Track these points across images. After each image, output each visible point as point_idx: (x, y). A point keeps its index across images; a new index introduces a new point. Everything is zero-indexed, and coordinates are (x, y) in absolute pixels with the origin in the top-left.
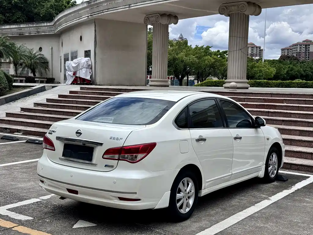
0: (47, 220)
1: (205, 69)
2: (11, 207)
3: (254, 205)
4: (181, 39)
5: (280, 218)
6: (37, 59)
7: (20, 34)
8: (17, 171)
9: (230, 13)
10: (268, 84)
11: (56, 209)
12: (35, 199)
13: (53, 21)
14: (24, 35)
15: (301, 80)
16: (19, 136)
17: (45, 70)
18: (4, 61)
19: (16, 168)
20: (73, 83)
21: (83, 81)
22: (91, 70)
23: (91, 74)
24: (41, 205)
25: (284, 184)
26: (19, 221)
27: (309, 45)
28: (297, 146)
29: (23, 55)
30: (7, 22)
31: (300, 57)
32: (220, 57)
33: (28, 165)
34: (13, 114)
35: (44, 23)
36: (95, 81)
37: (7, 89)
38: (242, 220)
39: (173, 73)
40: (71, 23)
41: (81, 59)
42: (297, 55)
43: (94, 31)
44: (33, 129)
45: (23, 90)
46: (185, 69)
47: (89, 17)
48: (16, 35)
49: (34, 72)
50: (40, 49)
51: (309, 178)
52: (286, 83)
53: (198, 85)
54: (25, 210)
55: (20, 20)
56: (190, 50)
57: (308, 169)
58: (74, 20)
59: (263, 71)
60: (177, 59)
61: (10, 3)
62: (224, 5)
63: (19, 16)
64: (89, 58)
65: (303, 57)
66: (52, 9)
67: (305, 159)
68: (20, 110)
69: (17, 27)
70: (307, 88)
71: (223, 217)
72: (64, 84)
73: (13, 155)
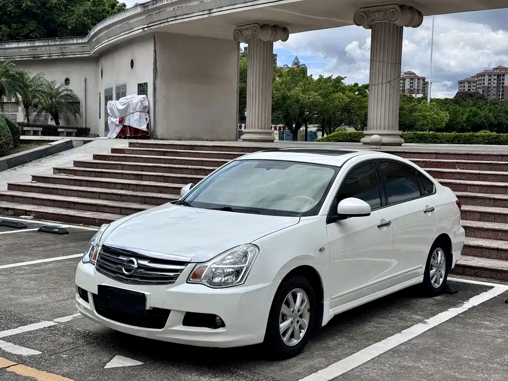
0: (65, 356)
1: (334, 113)
2: (7, 334)
3: (399, 332)
4: (296, 66)
5: (441, 352)
6: (61, 97)
7: (34, 57)
8: (20, 276)
9: (373, 23)
10: (436, 138)
11: (80, 338)
12: (47, 321)
13: (88, 36)
14: (41, 58)
15: (489, 132)
16: (27, 221)
17: (75, 115)
18: (8, 100)
19: (19, 272)
20: (119, 136)
21: (135, 133)
22: (148, 116)
23: (148, 122)
24: (56, 332)
25: (451, 298)
26: (18, 357)
27: (504, 76)
28: (475, 237)
29: (39, 90)
30: (12, 38)
31: (489, 95)
32: (358, 94)
33: (38, 268)
34: (19, 185)
35: (73, 39)
36: (154, 133)
37: (11, 146)
38: (379, 356)
39: (283, 120)
40: (116, 39)
41: (131, 98)
42: (483, 91)
43: (152, 53)
44: (51, 210)
45: (36, 147)
46: (302, 113)
47: (145, 29)
48: (27, 59)
49: (56, 118)
50: (67, 81)
51: (493, 289)
52: (465, 136)
53: (322, 140)
54: (29, 339)
55: (35, 35)
56: (310, 83)
57: (491, 275)
58: (120, 35)
59: (428, 117)
60: (288, 97)
61: (19, 7)
62: (362, 10)
63: (32, 28)
64: (145, 96)
65: (494, 95)
66: (86, 16)
67: (487, 258)
68: (30, 180)
69: (29, 45)
70: (499, 144)
71: (348, 351)
72: (105, 138)
73: (16, 251)
